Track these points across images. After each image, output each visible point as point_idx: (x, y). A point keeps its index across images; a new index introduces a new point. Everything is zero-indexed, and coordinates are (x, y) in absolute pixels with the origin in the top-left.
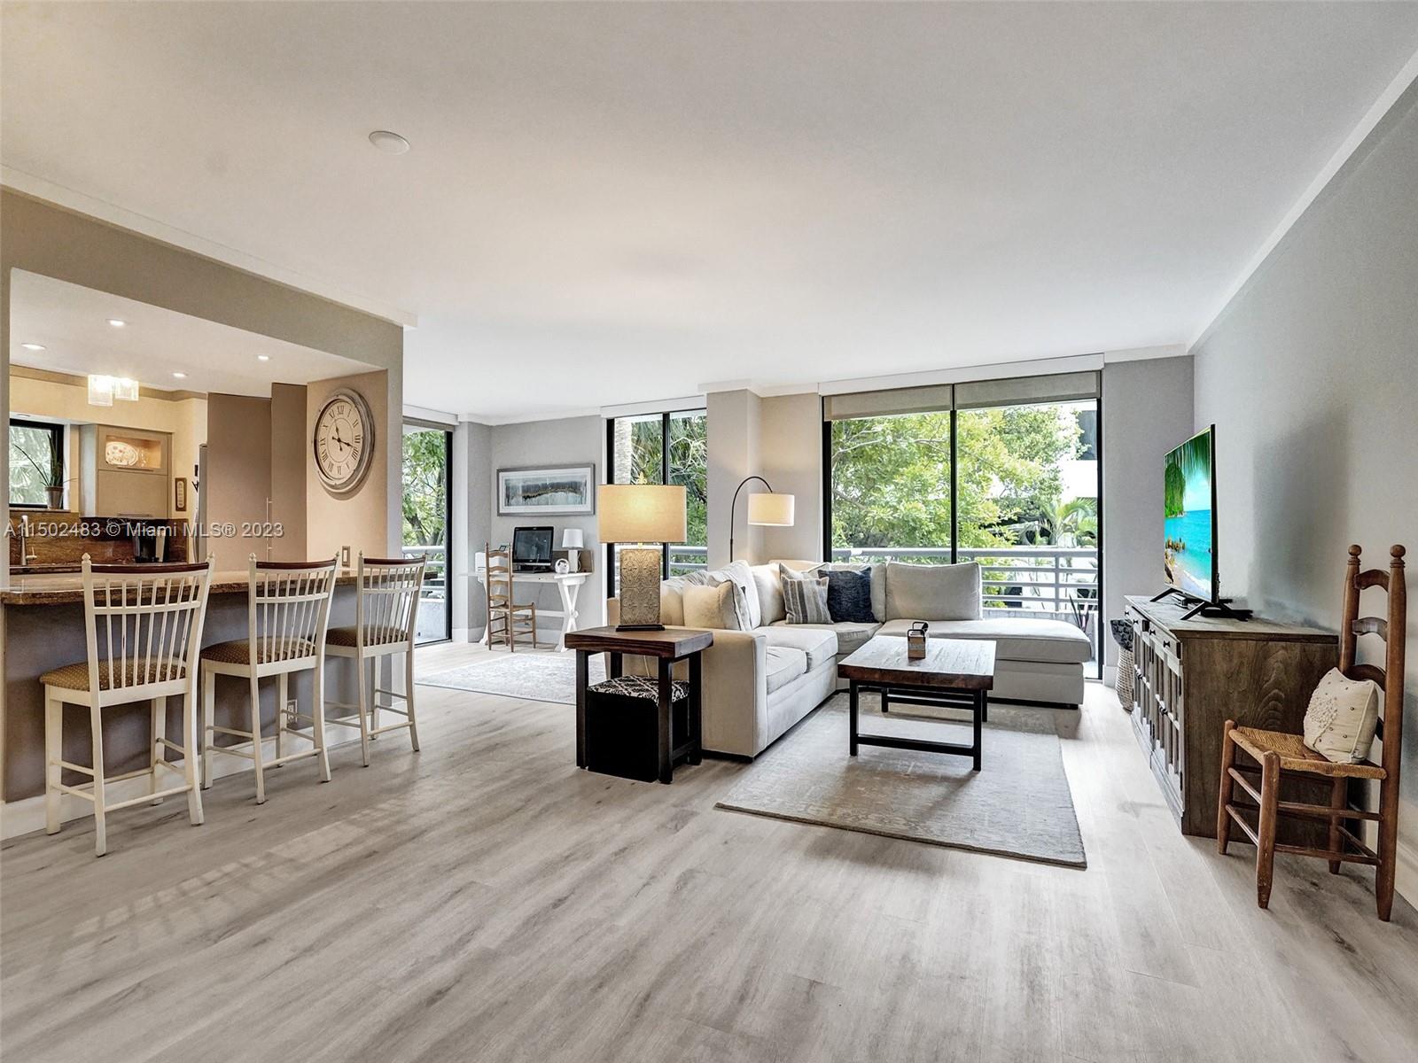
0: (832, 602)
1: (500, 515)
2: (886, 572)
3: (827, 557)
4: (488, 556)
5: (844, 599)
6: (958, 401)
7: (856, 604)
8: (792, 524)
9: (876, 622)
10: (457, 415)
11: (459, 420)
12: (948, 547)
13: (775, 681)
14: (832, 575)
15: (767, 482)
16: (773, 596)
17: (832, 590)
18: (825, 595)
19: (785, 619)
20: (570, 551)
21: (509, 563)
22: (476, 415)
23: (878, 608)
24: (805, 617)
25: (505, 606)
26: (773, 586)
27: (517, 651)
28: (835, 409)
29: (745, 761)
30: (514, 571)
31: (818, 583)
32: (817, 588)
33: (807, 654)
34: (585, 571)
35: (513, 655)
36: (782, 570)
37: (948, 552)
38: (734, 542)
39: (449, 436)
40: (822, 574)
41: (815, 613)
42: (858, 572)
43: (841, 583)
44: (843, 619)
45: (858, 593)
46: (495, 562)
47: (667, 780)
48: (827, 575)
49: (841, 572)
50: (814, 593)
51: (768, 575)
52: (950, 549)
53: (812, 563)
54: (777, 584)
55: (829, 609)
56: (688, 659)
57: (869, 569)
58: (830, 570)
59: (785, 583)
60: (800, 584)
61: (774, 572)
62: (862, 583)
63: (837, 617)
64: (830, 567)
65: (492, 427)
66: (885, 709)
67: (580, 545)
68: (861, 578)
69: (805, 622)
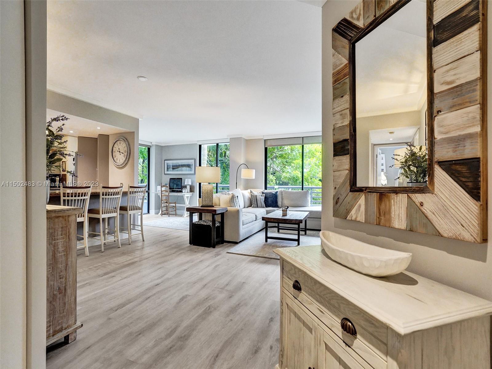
0: (266, 201)
1: (165, 174)
2: (282, 192)
3: (266, 188)
4: (161, 187)
5: (269, 200)
6: (304, 142)
7: (273, 202)
8: (254, 178)
9: (279, 207)
10: (151, 143)
11: (152, 144)
13: (245, 222)
14: (266, 193)
15: (247, 166)
16: (248, 200)
17: (266, 198)
18: (264, 199)
19: (251, 206)
21: (168, 189)
22: (158, 143)
23: (279, 203)
24: (257, 205)
25: (167, 203)
26: (248, 196)
27: (170, 217)
28: (269, 143)
29: (236, 243)
30: (170, 192)
31: (262, 196)
32: (261, 197)
33: (256, 215)
34: (192, 192)
35: (169, 217)
36: (251, 192)
37: (301, 187)
38: (237, 183)
39: (149, 149)
40: (263, 193)
41: (260, 205)
42: (274, 193)
43: (269, 196)
44: (269, 207)
45: (273, 199)
46: (163, 189)
47: (214, 247)
48: (264, 193)
49: (269, 193)
50: (260, 198)
51: (247, 193)
53: (261, 190)
54: (250, 196)
55: (265, 204)
56: (220, 215)
57: (277, 192)
58: (266, 192)
59: (252, 196)
60: (256, 196)
61: (249, 192)
62: (275, 196)
63: (267, 205)
64: (266, 191)
65: (162, 146)
66: (278, 231)
67: (190, 184)
68: (275, 194)
69: (257, 207)
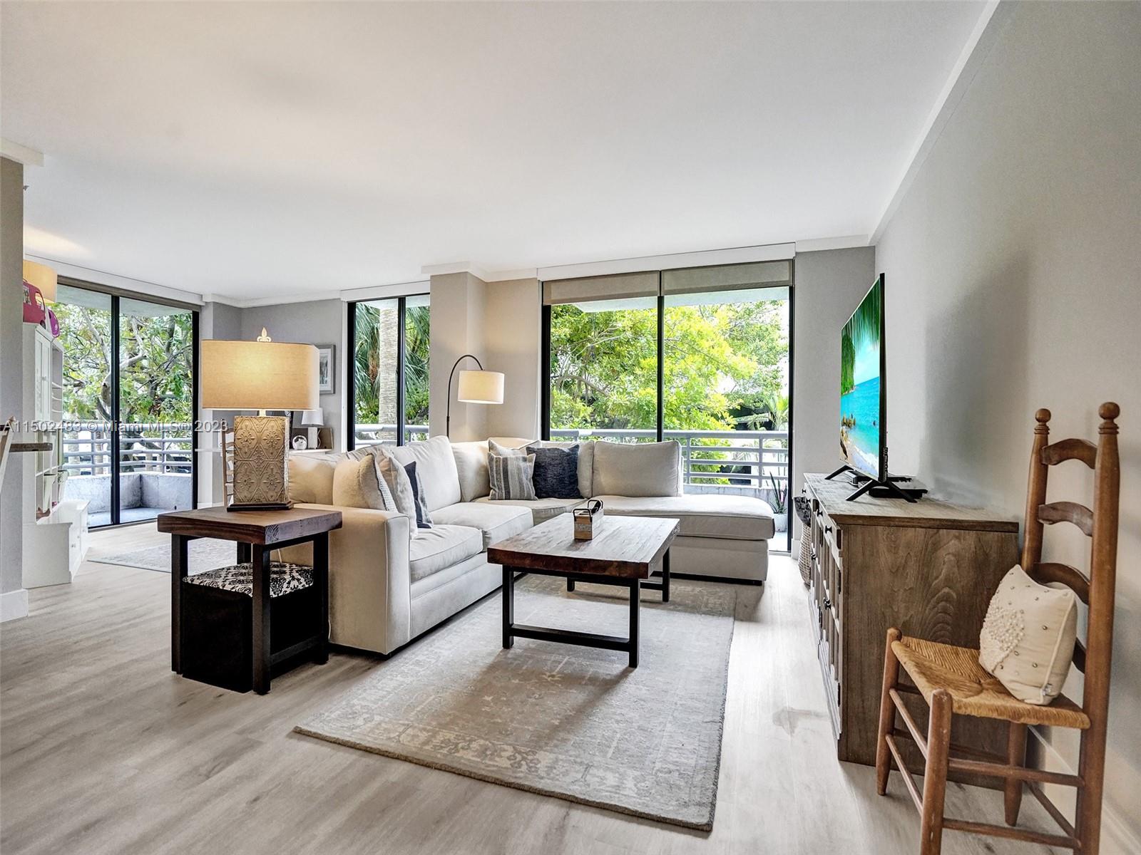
0: (538, 479)
2: (593, 449)
3: (545, 436)
5: (550, 474)
6: (666, 287)
7: (561, 481)
8: (502, 401)
9: (582, 498)
12: (654, 428)
13: (423, 567)
14: (539, 452)
15: (488, 362)
16: (478, 473)
17: (538, 466)
18: (531, 472)
19: (488, 495)
20: (309, 428)
23: (584, 484)
24: (508, 493)
26: (479, 462)
29: (378, 659)
31: (525, 460)
32: (522, 464)
33: (484, 533)
36: (491, 447)
37: (654, 433)
38: (450, 419)
40: (530, 450)
41: (518, 489)
42: (566, 450)
43: (548, 460)
44: (548, 496)
45: (564, 470)
47: (263, 690)
48: (534, 452)
49: (549, 450)
50: (519, 469)
51: (475, 452)
52: (656, 431)
53: (527, 440)
54: (484, 460)
55: (535, 485)
57: (577, 447)
58: (541, 447)
59: (491, 459)
60: (505, 460)
61: (482, 449)
62: (570, 460)
63: (541, 493)
64: (543, 444)
67: (319, 421)
68: (568, 455)
69: (508, 498)
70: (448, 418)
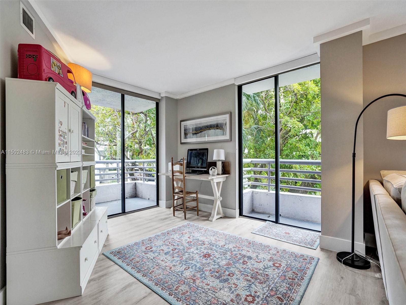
1: (181, 143)
4: (172, 165)
11: (161, 96)
20: (217, 162)
21: (183, 168)
30: (187, 173)
34: (226, 174)
39: (157, 105)
65: (177, 99)
67: (223, 158)
70: (354, 155)
